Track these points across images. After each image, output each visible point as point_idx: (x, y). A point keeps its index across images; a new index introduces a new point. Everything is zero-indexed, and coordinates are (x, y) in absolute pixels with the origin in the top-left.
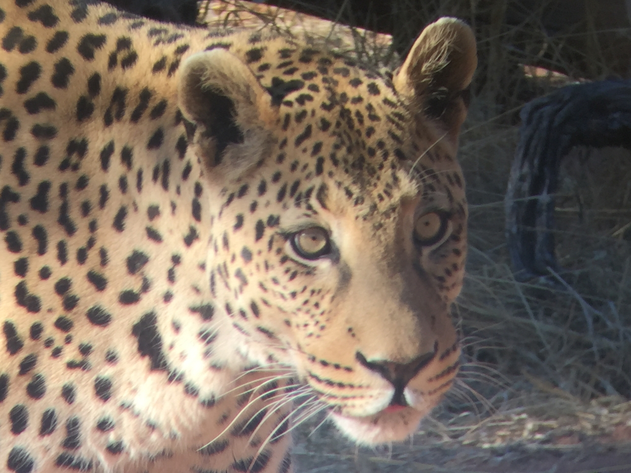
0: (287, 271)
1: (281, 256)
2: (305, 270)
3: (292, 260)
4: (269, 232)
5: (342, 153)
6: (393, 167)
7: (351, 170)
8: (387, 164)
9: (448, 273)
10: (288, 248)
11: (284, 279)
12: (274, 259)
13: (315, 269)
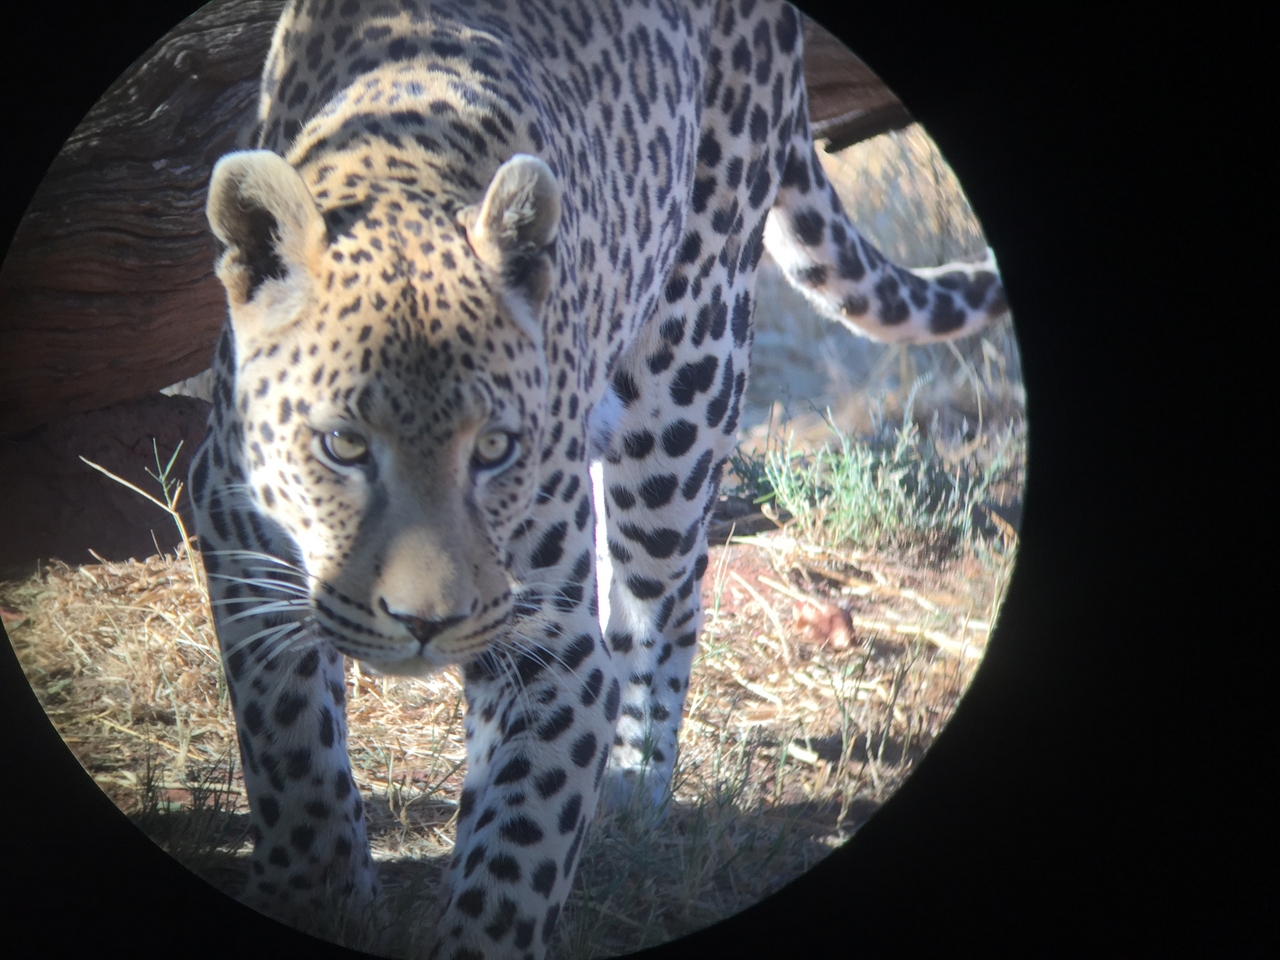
0: (312, 473)
1: (307, 453)
2: (332, 476)
3: (319, 462)
4: (296, 419)
7: (403, 374)
8: (451, 373)
9: (504, 505)
10: (315, 445)
11: (307, 481)
12: (298, 454)
13: (345, 478)
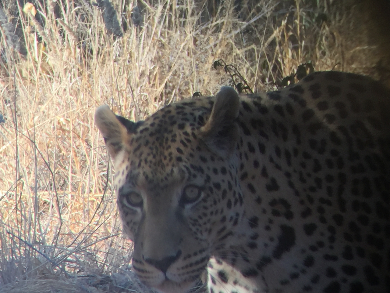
0: (124, 212)
2: (131, 212)
3: (126, 207)
5: (150, 158)
6: (173, 165)
10: (125, 201)
11: (124, 216)
13: (136, 212)
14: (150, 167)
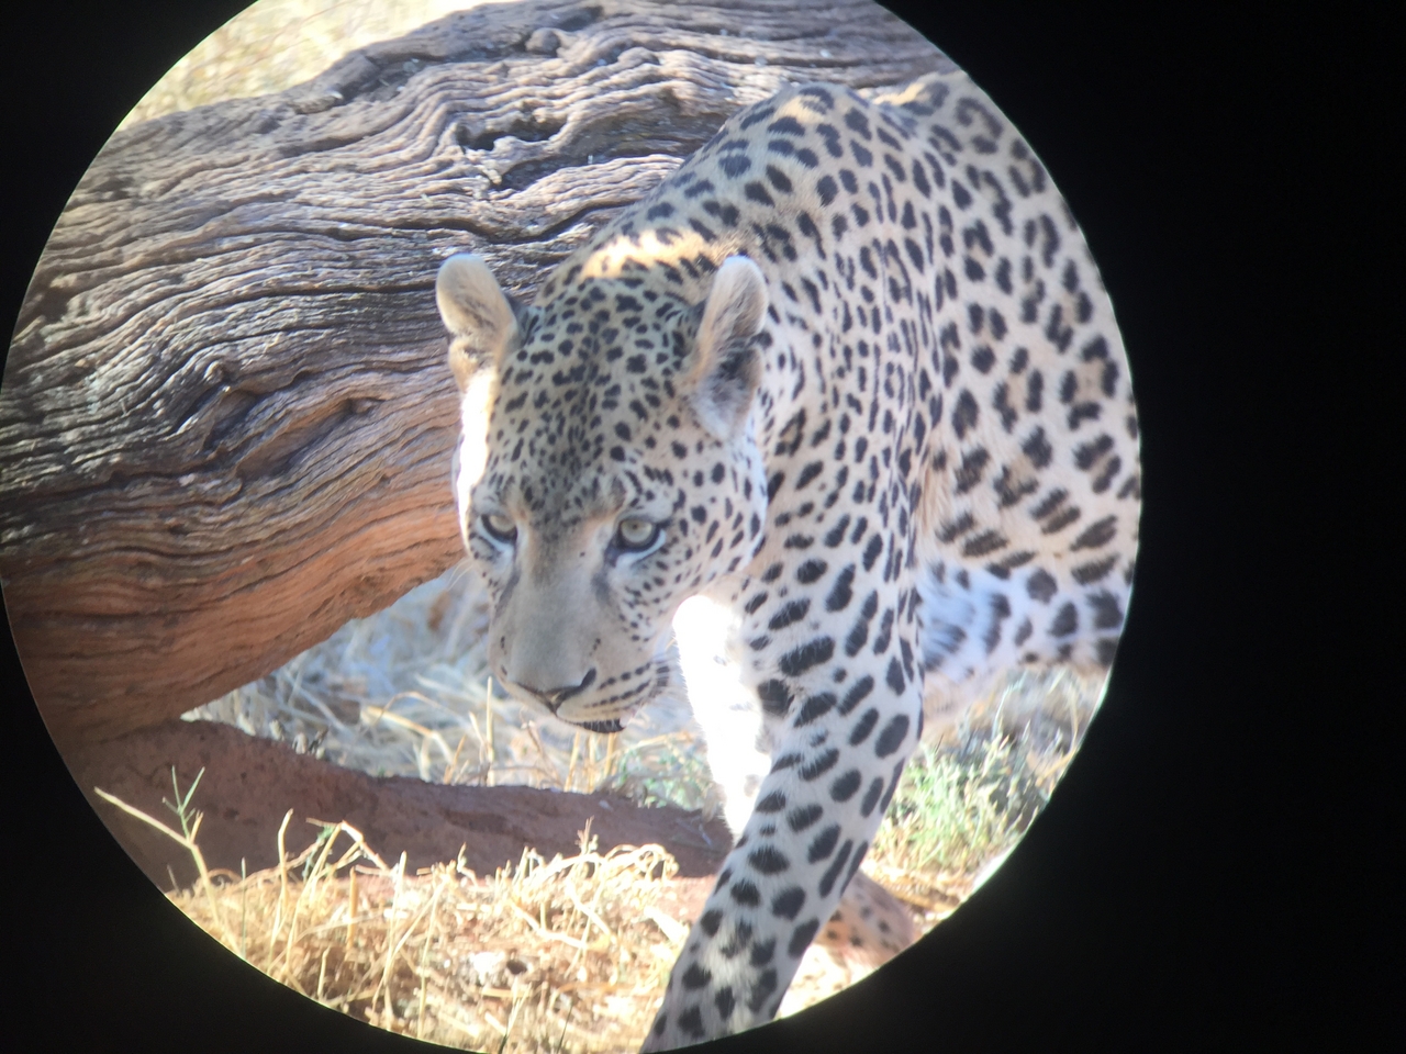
14: (540, 463)
